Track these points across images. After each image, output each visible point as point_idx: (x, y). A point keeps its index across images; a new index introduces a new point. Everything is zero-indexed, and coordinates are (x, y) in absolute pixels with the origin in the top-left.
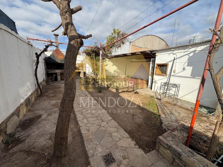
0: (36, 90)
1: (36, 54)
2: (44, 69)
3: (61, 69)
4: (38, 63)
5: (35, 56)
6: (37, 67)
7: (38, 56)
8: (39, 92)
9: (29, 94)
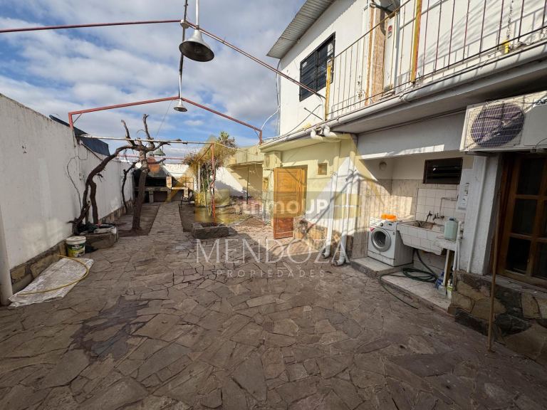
0: (122, 208)
1: (124, 170)
2: (131, 186)
3: (155, 186)
4: (125, 179)
5: (123, 172)
6: (124, 184)
7: (126, 173)
8: (125, 211)
9: (117, 208)
